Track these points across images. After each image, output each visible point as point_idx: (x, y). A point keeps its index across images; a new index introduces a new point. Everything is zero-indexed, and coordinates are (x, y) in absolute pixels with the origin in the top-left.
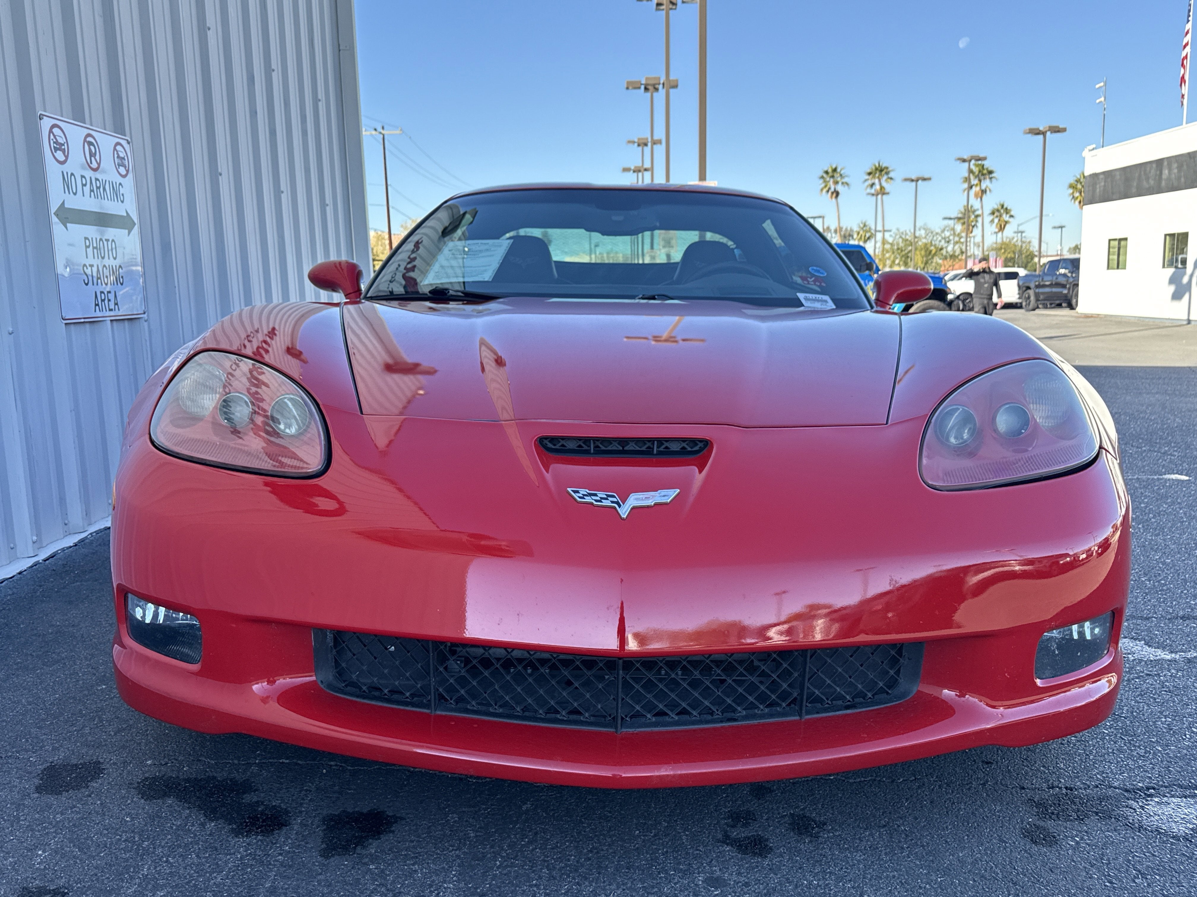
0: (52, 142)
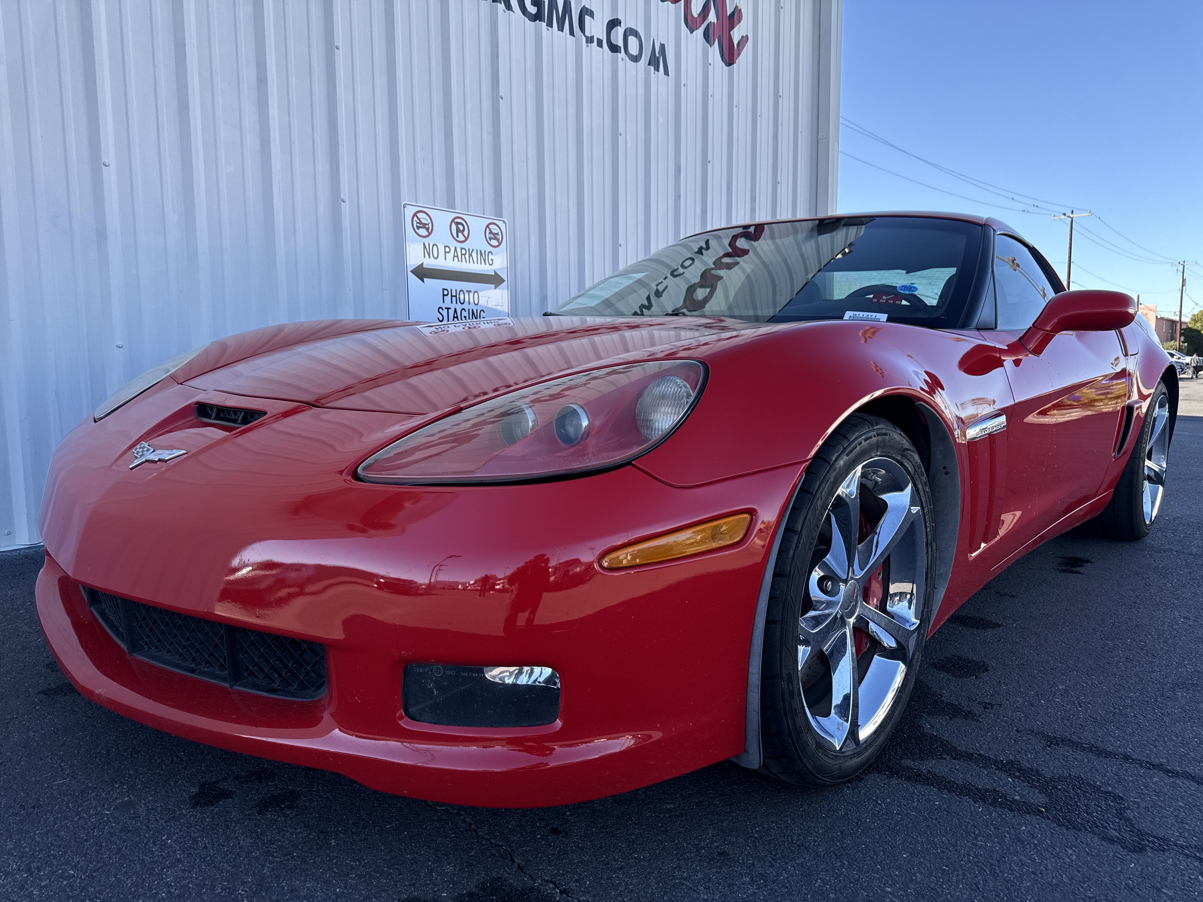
0: (415, 223)
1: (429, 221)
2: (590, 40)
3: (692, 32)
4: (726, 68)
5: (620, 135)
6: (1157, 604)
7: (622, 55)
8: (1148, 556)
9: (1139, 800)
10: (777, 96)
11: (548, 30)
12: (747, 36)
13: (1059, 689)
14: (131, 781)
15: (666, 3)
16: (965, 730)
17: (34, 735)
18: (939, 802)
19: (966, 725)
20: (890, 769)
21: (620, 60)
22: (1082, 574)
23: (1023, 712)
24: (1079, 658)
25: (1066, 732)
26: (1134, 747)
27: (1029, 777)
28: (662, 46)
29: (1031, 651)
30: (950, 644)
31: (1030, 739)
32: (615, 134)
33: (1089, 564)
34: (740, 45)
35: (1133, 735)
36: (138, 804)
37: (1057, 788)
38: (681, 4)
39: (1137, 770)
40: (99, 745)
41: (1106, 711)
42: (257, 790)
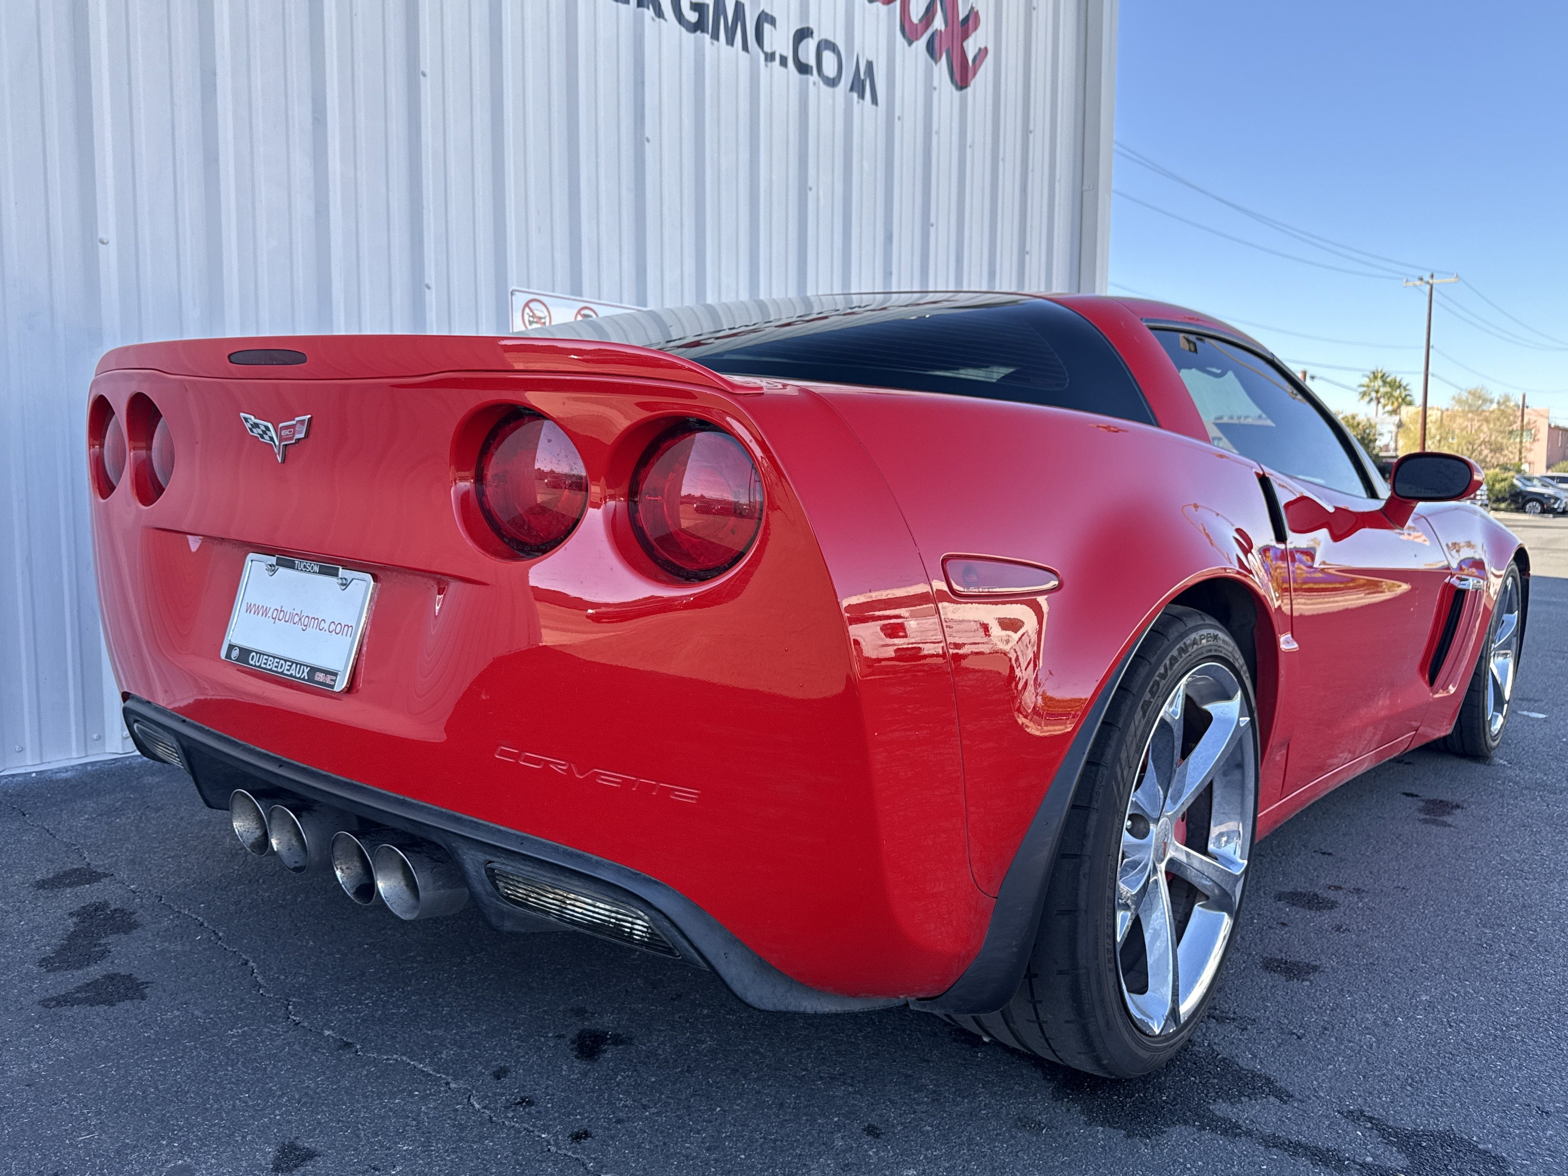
0: (526, 317)
1: (547, 314)
2: (770, 57)
3: (910, 43)
4: (956, 94)
5: (810, 189)
6: (1551, 873)
7: (814, 77)
8: (1539, 799)
9: (1528, 1163)
10: (1026, 132)
11: (712, 44)
12: (986, 49)
13: (1421, 1001)
14: (183, 1136)
15: (875, 4)
16: (1298, 1061)
17: (39, 1068)
18: (1267, 1165)
19: (1299, 1054)
20: (1200, 1117)
21: (811, 84)
22: (1450, 826)
23: (1375, 1035)
24: (1447, 954)
25: (1431, 1064)
26: (1521, 1085)
27: (1384, 1130)
28: (870, 65)
29: (1384, 944)
30: (1275, 933)
31: (1384, 1075)
32: (803, 189)
33: (1459, 811)
34: (977, 62)
35: (1519, 1068)
36: (197, 1170)
37: (1420, 1145)
38: (895, 7)
39: (1526, 1120)
40: (130, 1082)
41: (1484, 1033)
42: (355, 1149)
